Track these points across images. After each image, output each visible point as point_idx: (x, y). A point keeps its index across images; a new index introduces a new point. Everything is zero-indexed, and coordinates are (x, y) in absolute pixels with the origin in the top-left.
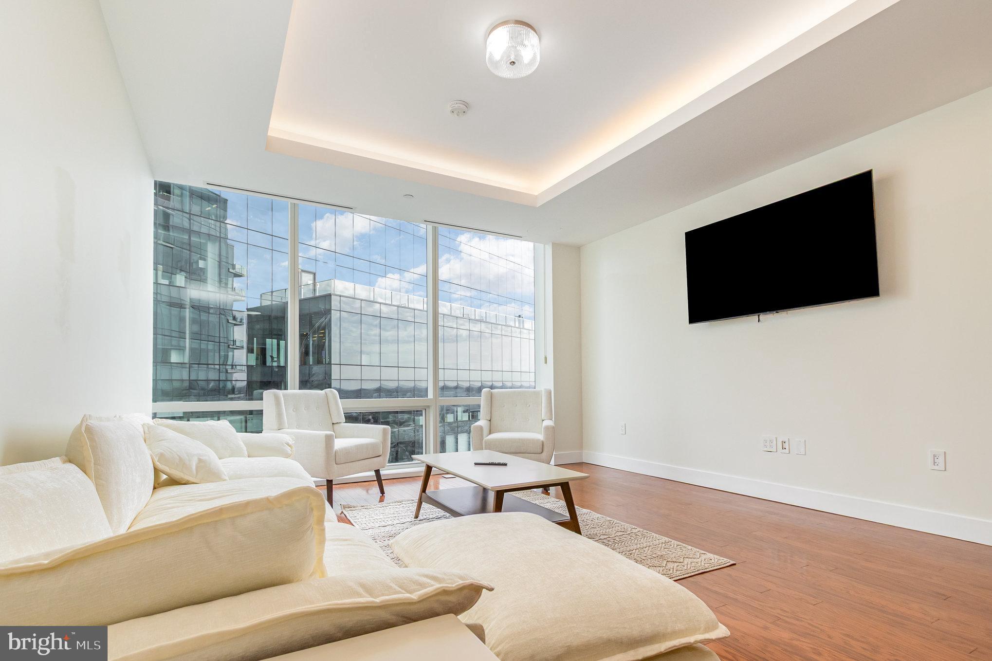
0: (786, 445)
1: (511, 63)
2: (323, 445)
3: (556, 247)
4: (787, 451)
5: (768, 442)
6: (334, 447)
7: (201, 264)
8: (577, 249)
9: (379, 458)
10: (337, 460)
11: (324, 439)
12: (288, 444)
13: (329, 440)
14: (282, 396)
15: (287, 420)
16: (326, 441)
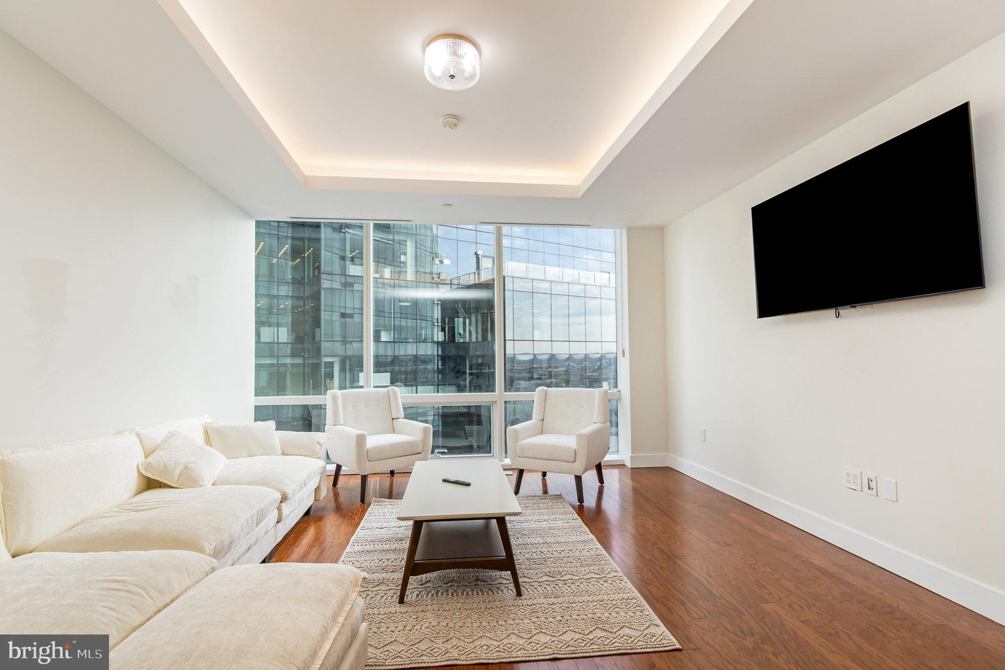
0: (873, 485)
1: (450, 76)
2: (353, 444)
3: (632, 231)
4: (874, 492)
5: (852, 476)
6: (366, 446)
7: (403, 258)
8: (661, 230)
9: (420, 454)
10: (369, 457)
11: (355, 438)
12: (319, 443)
13: (361, 440)
14: (340, 395)
15: (343, 416)
16: (357, 441)
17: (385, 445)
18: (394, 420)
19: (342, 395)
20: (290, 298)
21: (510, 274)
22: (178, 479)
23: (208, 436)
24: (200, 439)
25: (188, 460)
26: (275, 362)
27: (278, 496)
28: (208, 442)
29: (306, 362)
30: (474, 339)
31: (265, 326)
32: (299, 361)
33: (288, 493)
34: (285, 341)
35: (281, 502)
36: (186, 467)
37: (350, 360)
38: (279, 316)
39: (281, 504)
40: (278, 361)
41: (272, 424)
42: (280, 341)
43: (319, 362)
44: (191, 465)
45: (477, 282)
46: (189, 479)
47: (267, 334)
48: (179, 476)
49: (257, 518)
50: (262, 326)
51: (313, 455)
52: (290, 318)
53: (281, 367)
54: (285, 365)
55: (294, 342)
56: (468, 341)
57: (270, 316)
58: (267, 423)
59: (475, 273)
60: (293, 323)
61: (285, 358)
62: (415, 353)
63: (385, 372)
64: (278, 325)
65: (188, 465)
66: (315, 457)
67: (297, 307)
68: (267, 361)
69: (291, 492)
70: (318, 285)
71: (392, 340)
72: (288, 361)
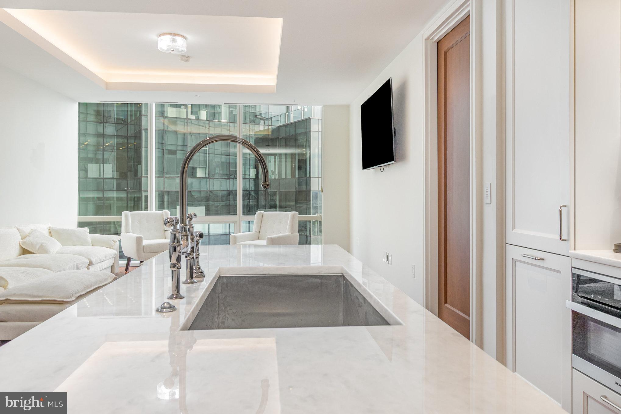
0: (388, 258)
2: (135, 242)
3: (327, 108)
4: (388, 261)
6: (142, 244)
8: (348, 107)
10: (144, 251)
11: (135, 239)
12: (114, 241)
13: (139, 240)
14: (130, 215)
15: (132, 228)
16: (137, 240)
17: (155, 244)
18: (166, 231)
19: (131, 215)
20: (116, 137)
21: (315, 117)
22: (38, 250)
23: (51, 234)
24: (46, 233)
25: (42, 242)
26: (101, 195)
27: (88, 261)
28: (50, 234)
29: (129, 196)
30: (283, 176)
31: (92, 163)
32: (123, 195)
33: (93, 260)
34: (110, 176)
35: (89, 265)
36: (41, 245)
37: (168, 194)
38: (105, 152)
39: (89, 266)
40: (103, 195)
41: (86, 229)
42: (105, 176)
43: (140, 196)
44: (44, 244)
45: (287, 123)
46: (43, 250)
47: (93, 170)
48: (39, 248)
49: (76, 267)
50: (89, 163)
51: (111, 247)
52: (116, 153)
53: (106, 201)
54: (110, 199)
55: (118, 178)
56: (277, 178)
57: (98, 152)
58: (84, 229)
59: (285, 114)
60: (118, 159)
61: (112, 192)
62: (229, 189)
63: (200, 205)
64: (104, 162)
65: (42, 244)
66: (111, 248)
67: (122, 144)
68: (91, 195)
69: (94, 260)
70: (139, 125)
71: (207, 176)
72: (115, 195)
